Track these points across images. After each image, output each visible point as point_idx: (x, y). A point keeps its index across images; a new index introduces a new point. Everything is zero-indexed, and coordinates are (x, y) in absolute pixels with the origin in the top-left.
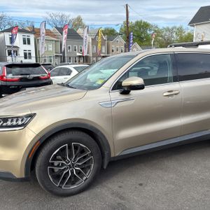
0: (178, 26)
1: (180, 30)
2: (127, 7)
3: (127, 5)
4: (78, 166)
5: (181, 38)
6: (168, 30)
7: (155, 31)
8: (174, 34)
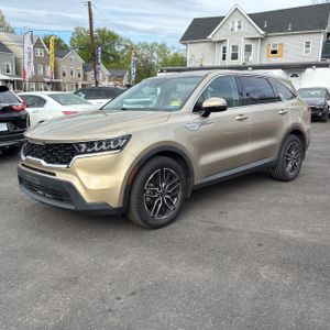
0: (159, 42)
1: (163, 48)
2: (89, 5)
3: (89, 3)
4: (168, 194)
5: (165, 60)
6: (145, 46)
7: (127, 47)
8: (155, 54)
